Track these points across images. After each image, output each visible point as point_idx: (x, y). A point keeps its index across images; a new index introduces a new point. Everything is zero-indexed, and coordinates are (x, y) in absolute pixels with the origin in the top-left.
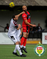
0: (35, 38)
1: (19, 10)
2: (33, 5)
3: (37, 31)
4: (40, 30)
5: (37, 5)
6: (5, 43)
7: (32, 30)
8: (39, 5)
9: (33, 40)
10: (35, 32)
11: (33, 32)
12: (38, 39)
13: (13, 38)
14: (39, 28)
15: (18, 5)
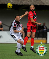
0: (40, 37)
1: (24, 10)
2: (38, 5)
3: (42, 30)
4: (45, 29)
5: (43, 4)
6: (10, 42)
7: (37, 29)
8: (45, 5)
9: (38, 39)
10: (40, 31)
11: (38, 31)
12: (43, 38)
13: (14, 37)
14: (45, 27)
15: (23, 4)
